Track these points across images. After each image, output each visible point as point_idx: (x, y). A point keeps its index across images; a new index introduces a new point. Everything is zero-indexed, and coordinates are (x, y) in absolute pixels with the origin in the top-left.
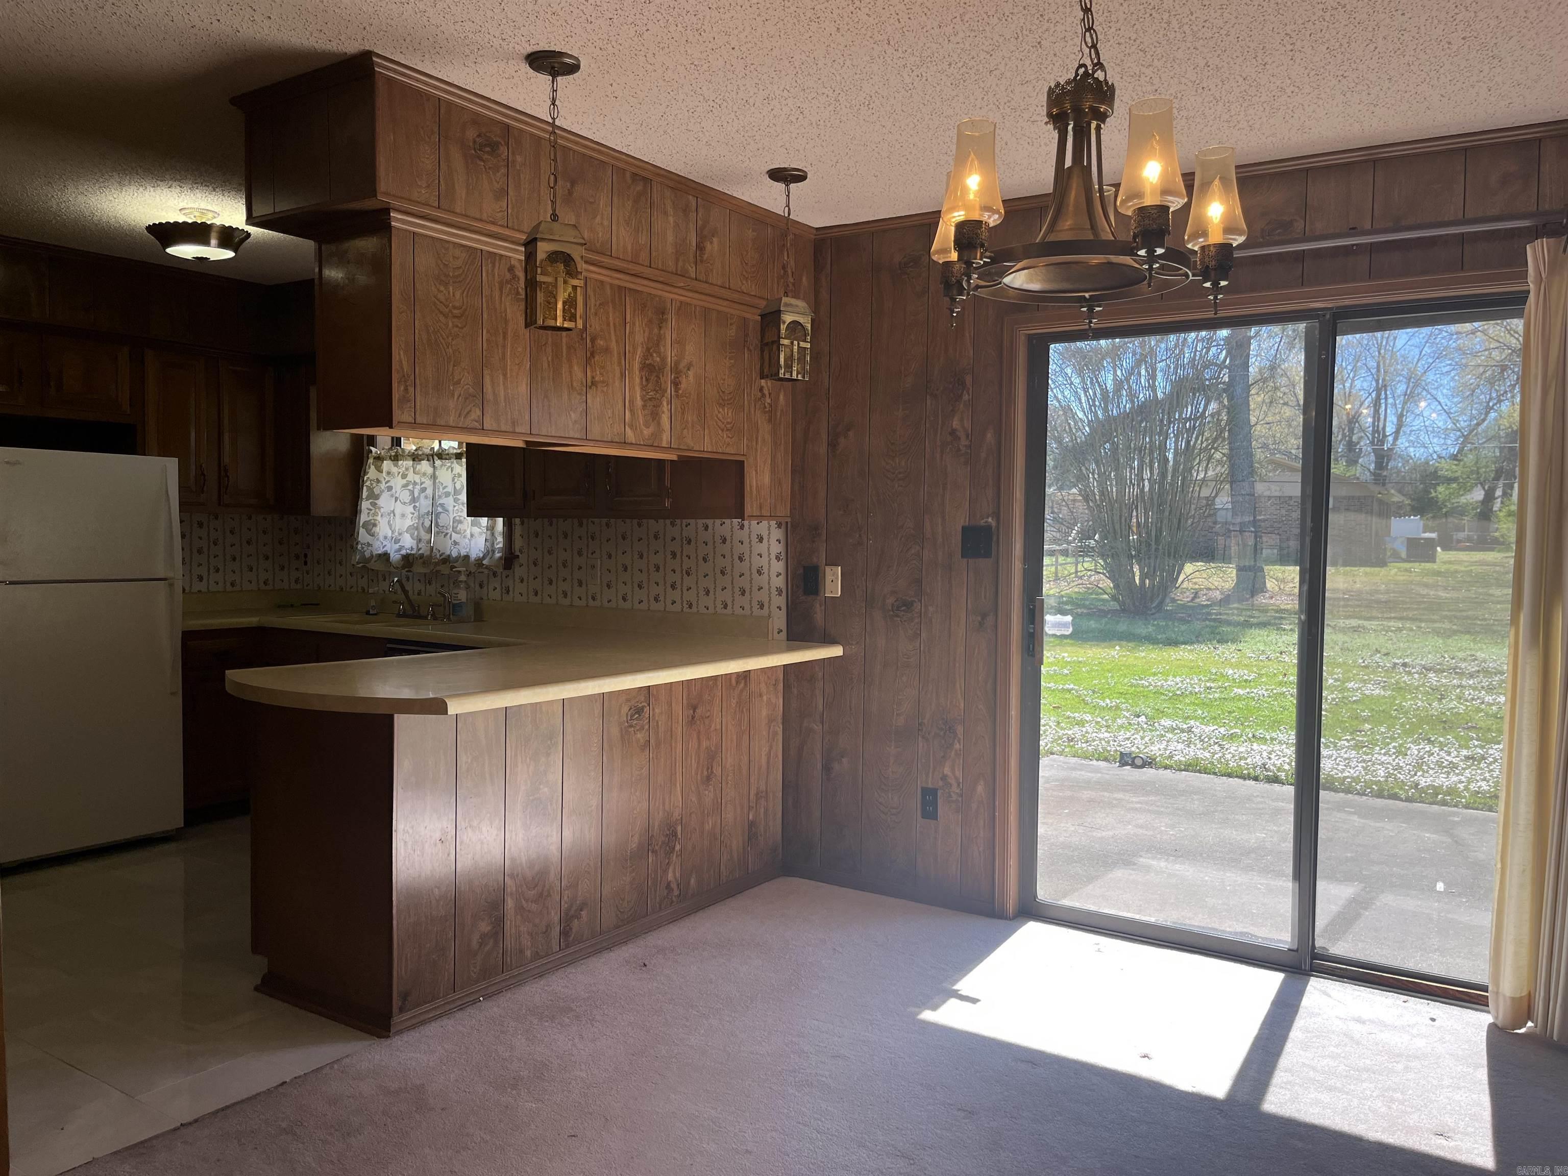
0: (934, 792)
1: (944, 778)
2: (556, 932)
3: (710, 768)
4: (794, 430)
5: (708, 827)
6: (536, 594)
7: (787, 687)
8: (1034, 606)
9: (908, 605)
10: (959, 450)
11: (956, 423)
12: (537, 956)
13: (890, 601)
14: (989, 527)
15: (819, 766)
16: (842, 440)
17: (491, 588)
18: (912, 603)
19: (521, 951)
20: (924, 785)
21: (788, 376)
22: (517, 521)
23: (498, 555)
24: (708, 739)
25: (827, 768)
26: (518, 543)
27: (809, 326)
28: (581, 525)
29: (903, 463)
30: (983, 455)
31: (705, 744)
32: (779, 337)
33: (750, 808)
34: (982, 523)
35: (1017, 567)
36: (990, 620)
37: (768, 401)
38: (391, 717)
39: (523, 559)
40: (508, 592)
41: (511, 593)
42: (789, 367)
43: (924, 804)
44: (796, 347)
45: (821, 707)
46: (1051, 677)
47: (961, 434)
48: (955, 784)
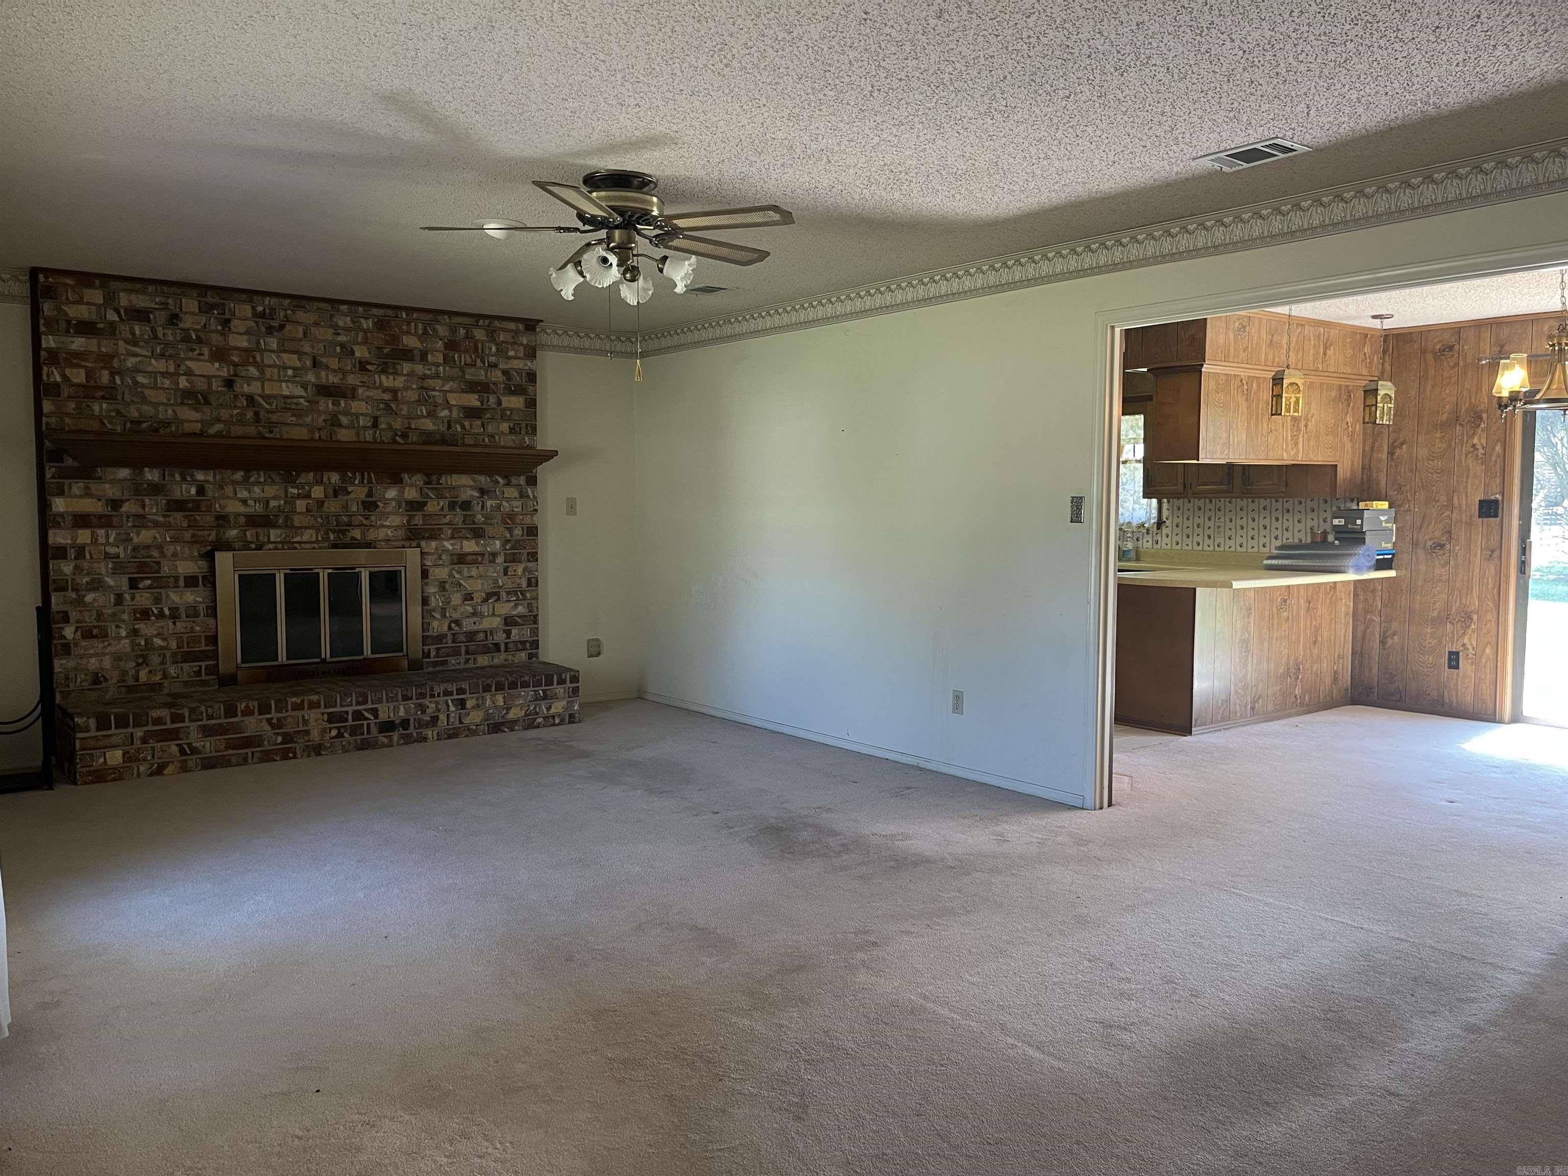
0: (1457, 654)
1: (1464, 645)
2: (1249, 707)
3: (1316, 636)
4: (1364, 445)
5: (1315, 669)
6: (1177, 544)
7: (1356, 595)
8: (1526, 545)
9: (1442, 546)
10: (1478, 456)
11: (1475, 441)
12: (1241, 717)
13: (1429, 543)
14: (1497, 501)
15: (1378, 641)
16: (1398, 451)
17: (1145, 541)
18: (1444, 545)
19: (1236, 712)
20: (1450, 650)
21: (1381, 423)
22: (1165, 500)
23: (1152, 521)
24: (1316, 620)
25: (1383, 642)
26: (1165, 513)
27: (1393, 396)
28: (1211, 502)
29: (1440, 463)
30: (1494, 459)
31: (1314, 623)
32: (1377, 403)
33: (1335, 663)
34: (1493, 498)
35: (1515, 522)
36: (1497, 553)
37: (1350, 429)
38: (1195, 589)
39: (1168, 523)
40: (1157, 543)
41: (1159, 543)
42: (1382, 418)
43: (1450, 660)
44: (1385, 408)
45: (1379, 606)
46: (1536, 581)
47: (1478, 447)
48: (1471, 649)
